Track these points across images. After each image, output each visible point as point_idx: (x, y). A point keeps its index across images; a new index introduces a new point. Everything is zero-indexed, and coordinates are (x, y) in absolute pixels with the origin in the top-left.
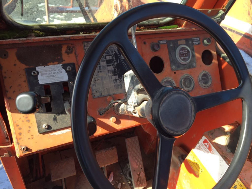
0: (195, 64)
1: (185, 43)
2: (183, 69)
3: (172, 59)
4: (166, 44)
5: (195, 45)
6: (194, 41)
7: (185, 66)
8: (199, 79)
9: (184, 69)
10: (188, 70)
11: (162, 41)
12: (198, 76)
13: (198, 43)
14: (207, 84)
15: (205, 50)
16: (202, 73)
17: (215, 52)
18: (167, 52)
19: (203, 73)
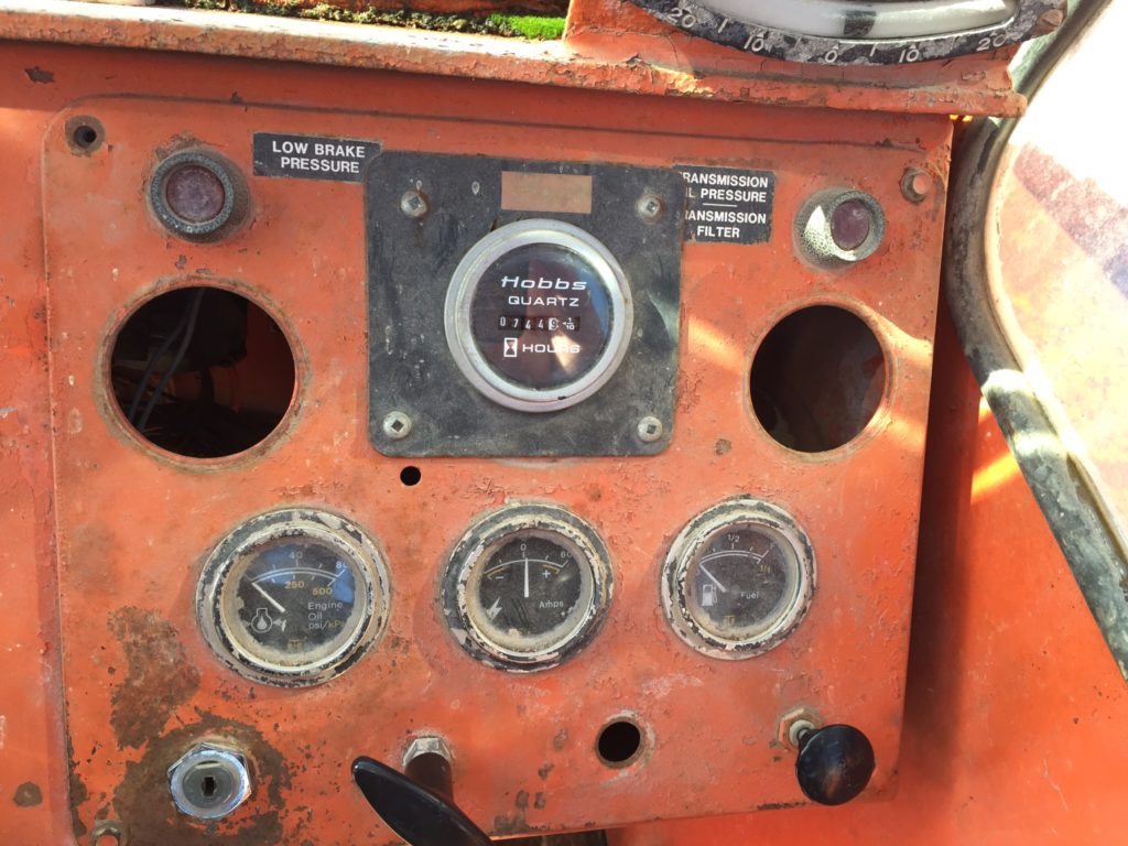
0: (653, 420)
1: (582, 203)
2: (510, 456)
3: (400, 342)
4: (356, 186)
5: (703, 238)
6: (700, 205)
7: (538, 428)
8: (673, 566)
9: (526, 457)
10: (565, 465)
11: (311, 142)
12: (671, 540)
13: (745, 228)
14: (752, 621)
15: (808, 301)
16: (721, 520)
17: (916, 333)
18: (354, 267)
19: (734, 515)
